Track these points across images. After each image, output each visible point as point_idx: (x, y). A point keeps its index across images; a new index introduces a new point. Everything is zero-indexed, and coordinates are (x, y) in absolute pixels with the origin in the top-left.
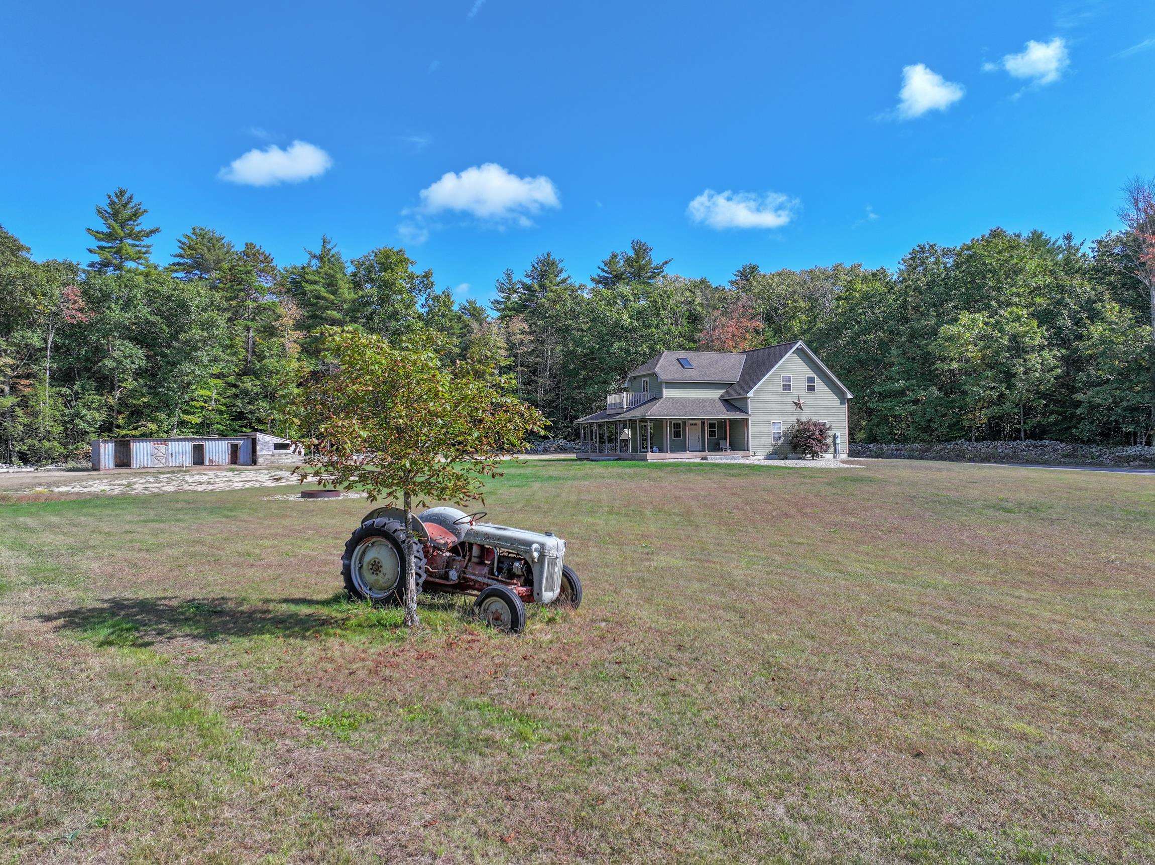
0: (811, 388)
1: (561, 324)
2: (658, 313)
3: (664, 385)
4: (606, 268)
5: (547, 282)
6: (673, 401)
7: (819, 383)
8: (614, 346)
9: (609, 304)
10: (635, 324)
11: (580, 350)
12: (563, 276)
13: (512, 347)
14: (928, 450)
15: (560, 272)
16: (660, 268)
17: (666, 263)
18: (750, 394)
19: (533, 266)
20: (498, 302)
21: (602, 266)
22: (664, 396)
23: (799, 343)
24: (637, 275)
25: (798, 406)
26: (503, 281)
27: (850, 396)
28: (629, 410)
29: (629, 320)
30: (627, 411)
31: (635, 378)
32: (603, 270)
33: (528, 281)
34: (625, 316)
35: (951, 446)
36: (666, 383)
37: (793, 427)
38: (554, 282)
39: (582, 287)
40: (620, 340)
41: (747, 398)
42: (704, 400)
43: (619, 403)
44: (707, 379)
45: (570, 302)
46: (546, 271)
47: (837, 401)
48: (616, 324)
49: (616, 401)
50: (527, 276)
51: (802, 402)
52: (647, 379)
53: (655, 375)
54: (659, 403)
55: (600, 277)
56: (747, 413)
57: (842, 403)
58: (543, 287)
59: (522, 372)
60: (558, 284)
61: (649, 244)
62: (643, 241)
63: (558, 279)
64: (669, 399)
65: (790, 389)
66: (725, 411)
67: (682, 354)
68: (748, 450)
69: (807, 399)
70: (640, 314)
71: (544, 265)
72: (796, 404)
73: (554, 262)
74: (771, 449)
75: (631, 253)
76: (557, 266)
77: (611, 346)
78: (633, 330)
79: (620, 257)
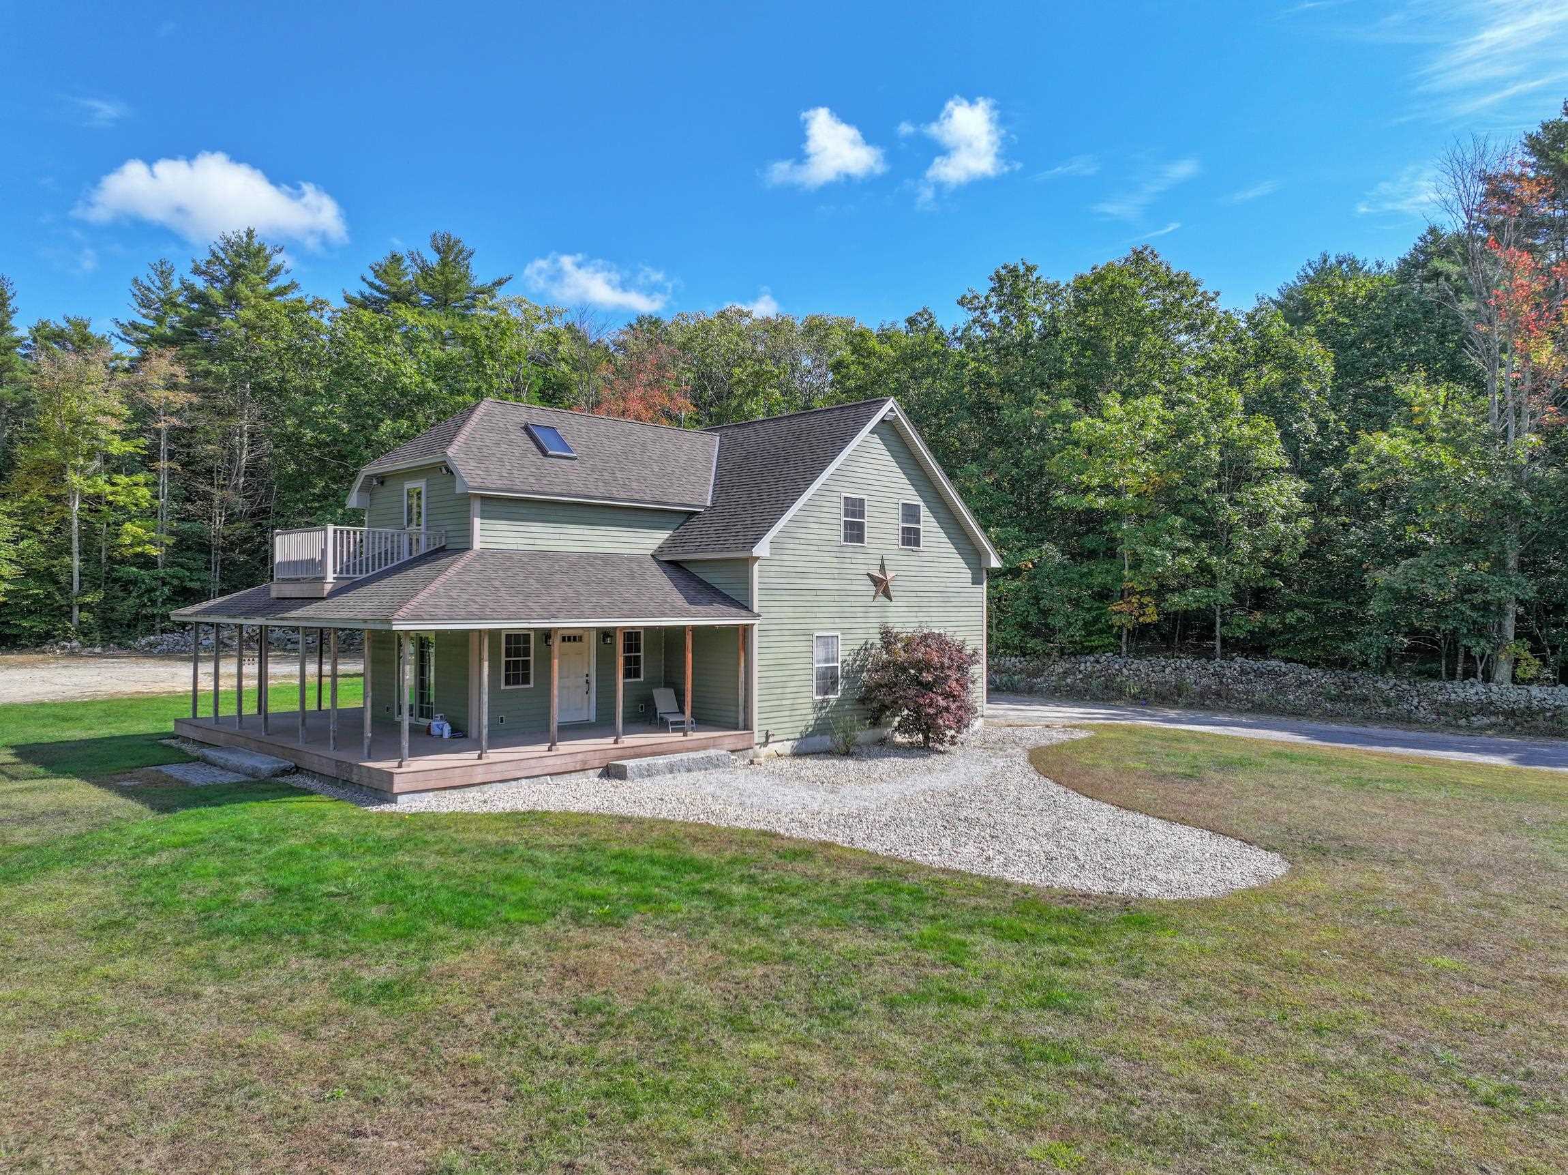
0: (911, 538)
1: (270, 376)
2: (479, 362)
3: (476, 506)
4: (378, 282)
5: (242, 289)
6: (506, 558)
7: (928, 524)
8: (383, 428)
9: (374, 339)
10: (430, 385)
11: (309, 434)
12: (282, 281)
13: (143, 415)
14: (1037, 673)
15: (275, 272)
16: (489, 291)
17: (499, 283)
18: (762, 549)
19: (214, 254)
20: (135, 326)
21: (371, 277)
22: (477, 545)
23: (890, 404)
24: (441, 303)
25: (881, 586)
26: (147, 283)
27: (995, 563)
28: (345, 587)
29: (418, 378)
30: (334, 594)
31: (382, 479)
32: (371, 285)
33: (200, 283)
34: (409, 367)
35: (1087, 664)
36: (483, 497)
37: (867, 648)
38: (261, 289)
39: (318, 305)
40: (397, 416)
41: (749, 561)
42: (609, 561)
43: (311, 562)
44: (620, 494)
45: (287, 329)
46: (242, 266)
47: (967, 574)
48: (391, 380)
49: (302, 556)
50: (197, 271)
51: (890, 575)
52: (420, 484)
53: (446, 471)
54: (455, 568)
55: (366, 298)
56: (746, 607)
57: (976, 581)
58: (232, 298)
59: (172, 474)
60: (270, 296)
61: (468, 244)
62: (455, 236)
63: (271, 287)
64: (494, 553)
65: (860, 539)
66: (679, 600)
67: (541, 415)
68: (747, 727)
69: (901, 564)
70: (441, 370)
71: (239, 255)
72: (876, 581)
73: (261, 250)
74: (811, 718)
75: (433, 259)
76: (267, 259)
77: (376, 427)
78: (423, 399)
79: (407, 262)
